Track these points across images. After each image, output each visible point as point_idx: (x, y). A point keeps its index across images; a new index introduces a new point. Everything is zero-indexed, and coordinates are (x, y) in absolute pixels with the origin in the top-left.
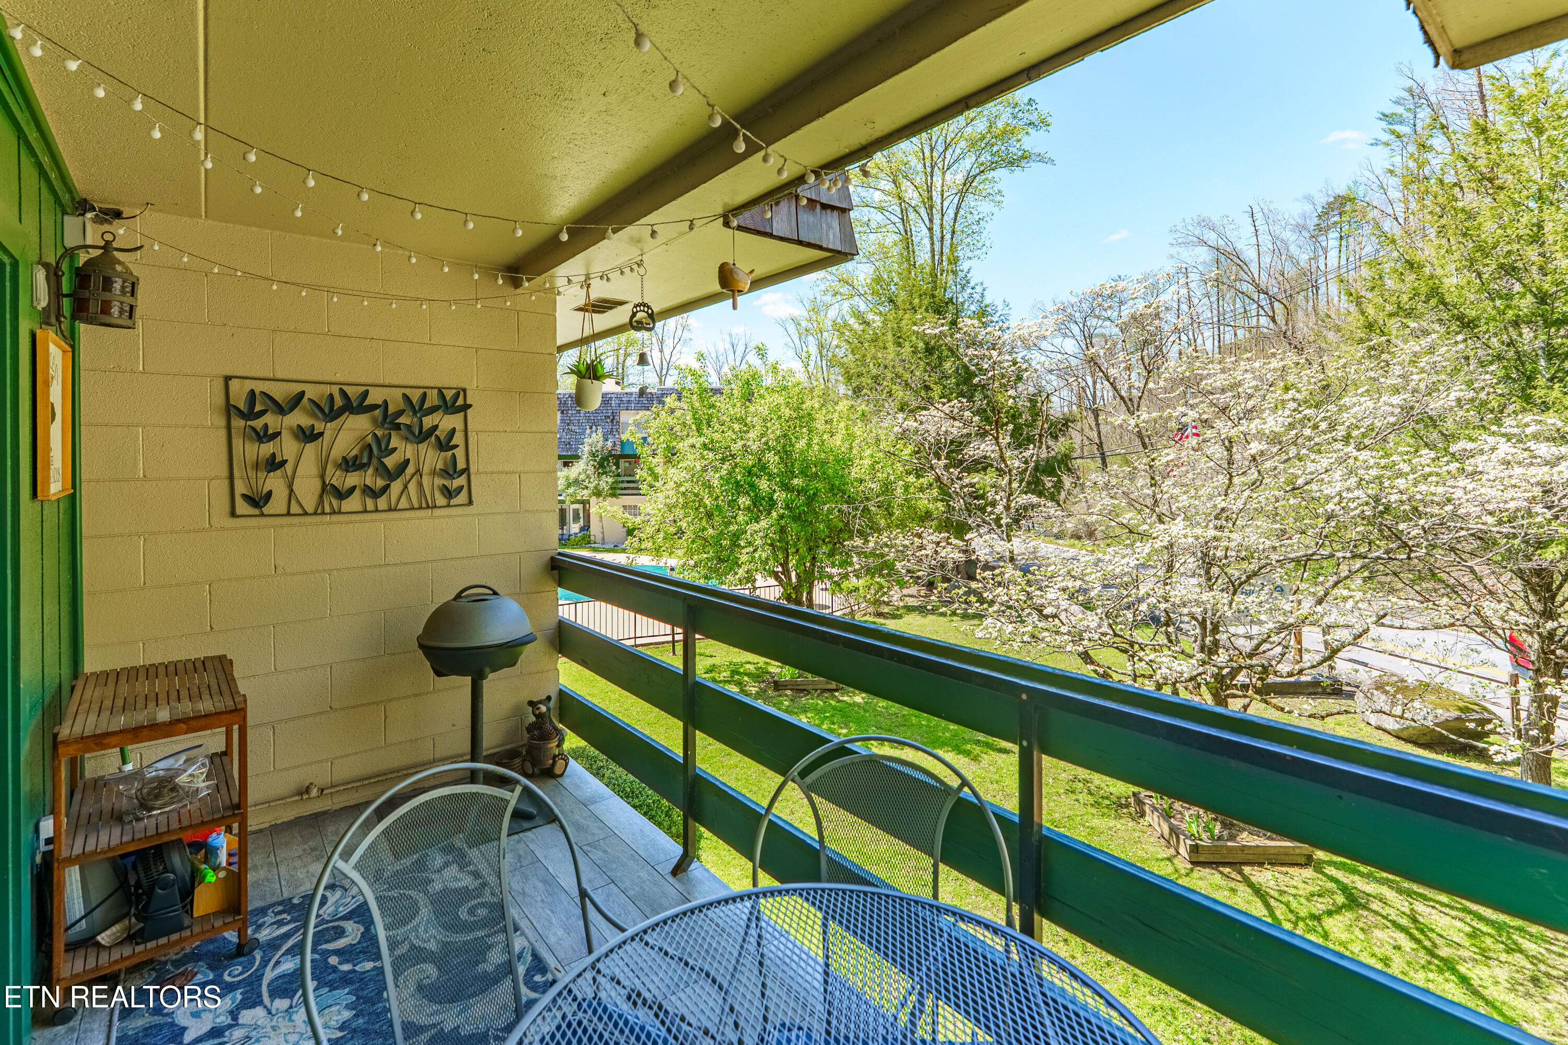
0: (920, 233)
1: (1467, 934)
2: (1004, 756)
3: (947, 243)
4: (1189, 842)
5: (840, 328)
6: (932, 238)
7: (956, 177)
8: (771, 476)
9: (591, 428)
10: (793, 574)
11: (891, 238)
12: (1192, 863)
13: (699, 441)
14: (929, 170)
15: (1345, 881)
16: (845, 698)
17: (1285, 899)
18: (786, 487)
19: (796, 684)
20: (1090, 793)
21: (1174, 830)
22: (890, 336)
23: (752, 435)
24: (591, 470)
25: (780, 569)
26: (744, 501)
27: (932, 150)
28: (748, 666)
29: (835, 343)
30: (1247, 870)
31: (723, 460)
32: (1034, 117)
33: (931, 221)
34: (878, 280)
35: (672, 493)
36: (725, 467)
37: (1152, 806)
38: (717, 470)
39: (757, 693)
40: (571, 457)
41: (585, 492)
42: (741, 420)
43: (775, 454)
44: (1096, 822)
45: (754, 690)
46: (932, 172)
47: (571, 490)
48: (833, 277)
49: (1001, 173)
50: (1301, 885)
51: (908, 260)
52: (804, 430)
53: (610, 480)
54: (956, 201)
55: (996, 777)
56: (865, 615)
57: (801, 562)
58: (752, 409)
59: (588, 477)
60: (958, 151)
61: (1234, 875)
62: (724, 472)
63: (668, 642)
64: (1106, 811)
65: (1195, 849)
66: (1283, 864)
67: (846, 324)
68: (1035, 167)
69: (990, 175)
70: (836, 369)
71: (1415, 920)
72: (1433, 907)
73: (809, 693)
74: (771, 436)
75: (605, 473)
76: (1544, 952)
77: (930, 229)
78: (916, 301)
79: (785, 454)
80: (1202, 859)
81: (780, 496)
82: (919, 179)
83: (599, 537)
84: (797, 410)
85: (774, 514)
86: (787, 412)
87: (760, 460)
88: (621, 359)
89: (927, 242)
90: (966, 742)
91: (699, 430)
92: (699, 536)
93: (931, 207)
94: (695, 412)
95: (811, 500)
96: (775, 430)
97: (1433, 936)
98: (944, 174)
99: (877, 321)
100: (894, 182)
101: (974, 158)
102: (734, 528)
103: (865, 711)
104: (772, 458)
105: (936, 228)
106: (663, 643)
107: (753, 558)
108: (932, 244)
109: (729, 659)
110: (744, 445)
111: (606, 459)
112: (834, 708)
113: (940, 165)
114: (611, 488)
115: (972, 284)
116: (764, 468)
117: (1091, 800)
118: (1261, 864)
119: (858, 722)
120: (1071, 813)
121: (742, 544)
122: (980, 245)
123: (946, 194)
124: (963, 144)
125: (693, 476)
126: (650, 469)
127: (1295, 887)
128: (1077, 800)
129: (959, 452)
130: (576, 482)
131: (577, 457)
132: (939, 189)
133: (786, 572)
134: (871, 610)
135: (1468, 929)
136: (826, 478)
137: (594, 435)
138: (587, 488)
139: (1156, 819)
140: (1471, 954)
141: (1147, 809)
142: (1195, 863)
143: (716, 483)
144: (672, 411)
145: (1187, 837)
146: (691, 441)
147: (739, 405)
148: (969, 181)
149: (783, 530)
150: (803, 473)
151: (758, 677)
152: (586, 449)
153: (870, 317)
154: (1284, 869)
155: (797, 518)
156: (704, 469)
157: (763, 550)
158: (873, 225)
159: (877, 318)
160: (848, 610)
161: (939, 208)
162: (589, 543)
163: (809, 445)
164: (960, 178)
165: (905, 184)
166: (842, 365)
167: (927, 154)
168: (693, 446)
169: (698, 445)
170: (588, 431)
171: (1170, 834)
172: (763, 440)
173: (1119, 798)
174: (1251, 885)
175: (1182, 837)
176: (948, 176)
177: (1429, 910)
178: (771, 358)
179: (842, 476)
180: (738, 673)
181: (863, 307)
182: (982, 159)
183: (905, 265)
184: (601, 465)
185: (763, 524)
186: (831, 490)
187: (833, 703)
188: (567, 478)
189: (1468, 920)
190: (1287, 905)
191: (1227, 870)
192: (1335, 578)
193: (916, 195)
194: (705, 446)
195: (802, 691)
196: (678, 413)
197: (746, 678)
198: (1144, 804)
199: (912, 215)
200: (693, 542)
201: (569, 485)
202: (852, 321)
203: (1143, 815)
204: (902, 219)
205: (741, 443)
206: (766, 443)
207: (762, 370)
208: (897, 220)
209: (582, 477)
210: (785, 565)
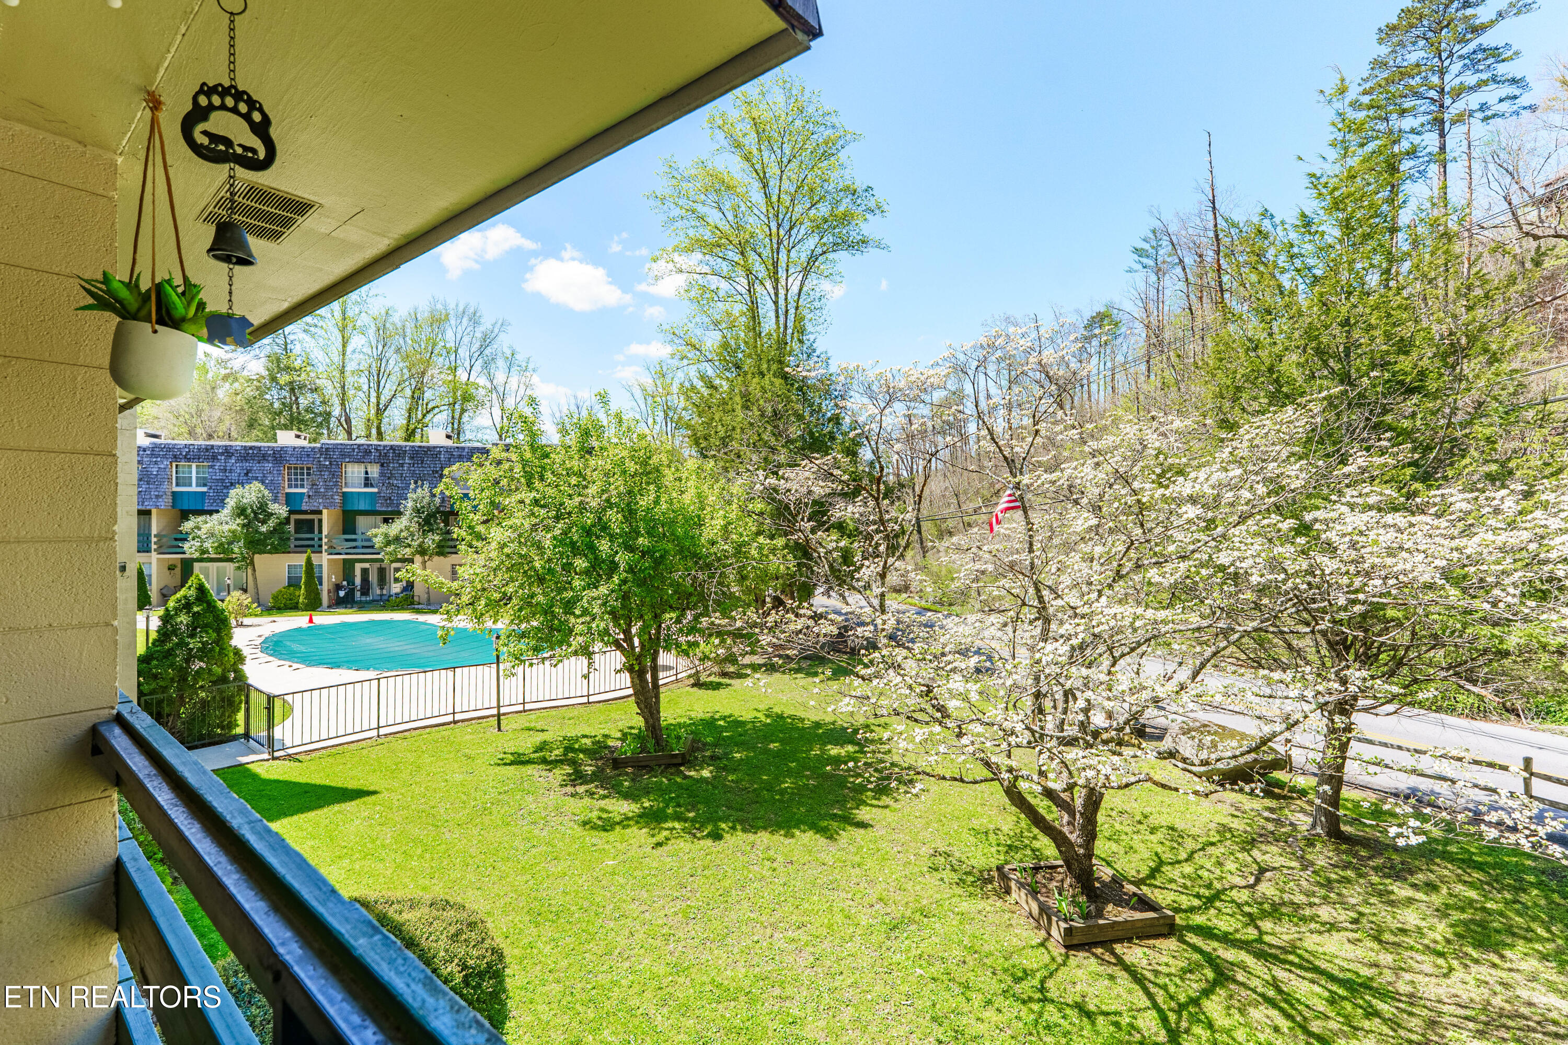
0: (767, 309)
1: (1327, 1001)
2: (862, 831)
3: (791, 317)
4: (1063, 925)
5: (688, 391)
6: (777, 311)
7: (801, 254)
8: (612, 538)
9: (416, 482)
10: (636, 641)
11: (738, 308)
12: (1066, 947)
13: (529, 497)
14: (775, 246)
15: (1208, 949)
16: (692, 773)
17: (1162, 980)
18: (631, 549)
19: (638, 760)
20: (954, 870)
21: (1044, 909)
22: (738, 399)
23: (592, 490)
24: (414, 527)
25: (622, 636)
26: (580, 563)
27: (779, 226)
28: (584, 741)
29: (682, 405)
30: (1118, 948)
31: (557, 518)
32: (872, 204)
33: (776, 294)
34: (725, 345)
35: (493, 555)
36: (559, 526)
37: (1017, 881)
38: (548, 529)
39: (594, 773)
40: (392, 513)
41: (408, 549)
42: (580, 474)
43: (618, 512)
44: (964, 906)
45: (589, 770)
46: (778, 248)
47: (390, 549)
48: (681, 341)
49: (842, 256)
50: (1171, 961)
51: (754, 329)
52: (652, 487)
53: (437, 538)
54: (800, 278)
55: (857, 859)
56: (710, 675)
57: (644, 630)
58: (592, 463)
59: (412, 535)
60: (802, 231)
61: (1107, 957)
62: (557, 532)
63: (493, 716)
64: (971, 889)
65: (1069, 932)
66: (1149, 937)
67: (693, 387)
68: (872, 253)
69: (831, 256)
70: (683, 431)
71: (1280, 991)
72: (1290, 971)
73: (652, 769)
74: (614, 492)
75: (431, 530)
76: (1395, 1011)
77: (776, 303)
78: (764, 366)
79: (630, 513)
80: (1075, 942)
81: (622, 558)
82: (766, 253)
83: (424, 597)
84: (645, 463)
85: (616, 579)
86: (632, 467)
87: (600, 519)
88: (457, 415)
89: (772, 314)
90: (822, 817)
91: (529, 484)
92: (528, 602)
93: (777, 280)
94: (524, 463)
95: (658, 562)
96: (618, 485)
97: (1301, 1008)
98: (789, 251)
99: (725, 386)
100: (742, 253)
101: (817, 239)
102: (569, 594)
103: (714, 787)
104: (614, 517)
105: (781, 302)
106: (488, 717)
107: (590, 629)
108: (777, 317)
109: (563, 734)
110: (581, 503)
111: (432, 515)
112: (680, 786)
113: (786, 243)
114: (438, 546)
115: (818, 353)
116: (605, 528)
117: (955, 877)
118: (1130, 940)
119: (707, 803)
120: (938, 896)
121: (577, 612)
122: (822, 320)
123: (790, 272)
124: (808, 224)
125: (520, 536)
126: (470, 527)
127: (1167, 965)
128: (942, 879)
129: (824, 513)
130: (397, 539)
131: (399, 513)
132: (784, 265)
133: (629, 638)
134: (716, 669)
135: (1326, 994)
136: (675, 538)
137: (419, 490)
138: (409, 546)
139: (1024, 897)
140: (1339, 1026)
141: (1013, 884)
142: (1068, 947)
143: (547, 543)
144: (499, 463)
145: (1059, 919)
146: (519, 497)
147: (576, 457)
148: (813, 258)
149: (625, 597)
150: (650, 533)
151: (595, 753)
152: (410, 504)
153: (717, 382)
154: (1151, 942)
155: (642, 583)
156: (534, 528)
157: (602, 619)
158: (722, 294)
159: (724, 383)
160: (694, 671)
161: (783, 283)
162: (412, 603)
163: (657, 502)
164: (804, 257)
165: (752, 256)
166: (688, 427)
167: (774, 230)
168: (522, 502)
169: (528, 501)
170: (413, 486)
171: (1040, 914)
172: (604, 497)
173: (981, 872)
174: (1127, 968)
175: (1054, 919)
176: (793, 254)
177: (1287, 974)
178: (614, 407)
179: (693, 537)
180: (573, 750)
181: (710, 372)
182: (825, 240)
183: (751, 334)
184: (427, 521)
185: (603, 590)
186: (681, 551)
187: (679, 780)
188: (386, 535)
189: (1323, 982)
190: (1165, 988)
191: (1099, 951)
192: (1213, 649)
193: (763, 267)
194: (536, 502)
195: (644, 767)
196: (506, 466)
197: (581, 756)
198: (1010, 879)
199: (758, 288)
200: (520, 610)
201: (388, 543)
202: (699, 384)
203: (1008, 892)
204: (749, 291)
205: (577, 499)
206: (608, 501)
207: (604, 420)
208: (744, 291)
209: (404, 534)
210: (627, 632)
